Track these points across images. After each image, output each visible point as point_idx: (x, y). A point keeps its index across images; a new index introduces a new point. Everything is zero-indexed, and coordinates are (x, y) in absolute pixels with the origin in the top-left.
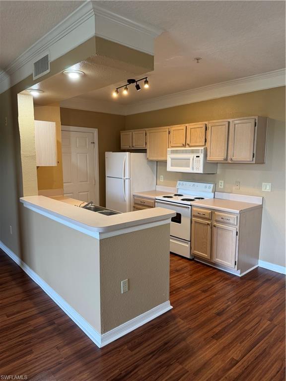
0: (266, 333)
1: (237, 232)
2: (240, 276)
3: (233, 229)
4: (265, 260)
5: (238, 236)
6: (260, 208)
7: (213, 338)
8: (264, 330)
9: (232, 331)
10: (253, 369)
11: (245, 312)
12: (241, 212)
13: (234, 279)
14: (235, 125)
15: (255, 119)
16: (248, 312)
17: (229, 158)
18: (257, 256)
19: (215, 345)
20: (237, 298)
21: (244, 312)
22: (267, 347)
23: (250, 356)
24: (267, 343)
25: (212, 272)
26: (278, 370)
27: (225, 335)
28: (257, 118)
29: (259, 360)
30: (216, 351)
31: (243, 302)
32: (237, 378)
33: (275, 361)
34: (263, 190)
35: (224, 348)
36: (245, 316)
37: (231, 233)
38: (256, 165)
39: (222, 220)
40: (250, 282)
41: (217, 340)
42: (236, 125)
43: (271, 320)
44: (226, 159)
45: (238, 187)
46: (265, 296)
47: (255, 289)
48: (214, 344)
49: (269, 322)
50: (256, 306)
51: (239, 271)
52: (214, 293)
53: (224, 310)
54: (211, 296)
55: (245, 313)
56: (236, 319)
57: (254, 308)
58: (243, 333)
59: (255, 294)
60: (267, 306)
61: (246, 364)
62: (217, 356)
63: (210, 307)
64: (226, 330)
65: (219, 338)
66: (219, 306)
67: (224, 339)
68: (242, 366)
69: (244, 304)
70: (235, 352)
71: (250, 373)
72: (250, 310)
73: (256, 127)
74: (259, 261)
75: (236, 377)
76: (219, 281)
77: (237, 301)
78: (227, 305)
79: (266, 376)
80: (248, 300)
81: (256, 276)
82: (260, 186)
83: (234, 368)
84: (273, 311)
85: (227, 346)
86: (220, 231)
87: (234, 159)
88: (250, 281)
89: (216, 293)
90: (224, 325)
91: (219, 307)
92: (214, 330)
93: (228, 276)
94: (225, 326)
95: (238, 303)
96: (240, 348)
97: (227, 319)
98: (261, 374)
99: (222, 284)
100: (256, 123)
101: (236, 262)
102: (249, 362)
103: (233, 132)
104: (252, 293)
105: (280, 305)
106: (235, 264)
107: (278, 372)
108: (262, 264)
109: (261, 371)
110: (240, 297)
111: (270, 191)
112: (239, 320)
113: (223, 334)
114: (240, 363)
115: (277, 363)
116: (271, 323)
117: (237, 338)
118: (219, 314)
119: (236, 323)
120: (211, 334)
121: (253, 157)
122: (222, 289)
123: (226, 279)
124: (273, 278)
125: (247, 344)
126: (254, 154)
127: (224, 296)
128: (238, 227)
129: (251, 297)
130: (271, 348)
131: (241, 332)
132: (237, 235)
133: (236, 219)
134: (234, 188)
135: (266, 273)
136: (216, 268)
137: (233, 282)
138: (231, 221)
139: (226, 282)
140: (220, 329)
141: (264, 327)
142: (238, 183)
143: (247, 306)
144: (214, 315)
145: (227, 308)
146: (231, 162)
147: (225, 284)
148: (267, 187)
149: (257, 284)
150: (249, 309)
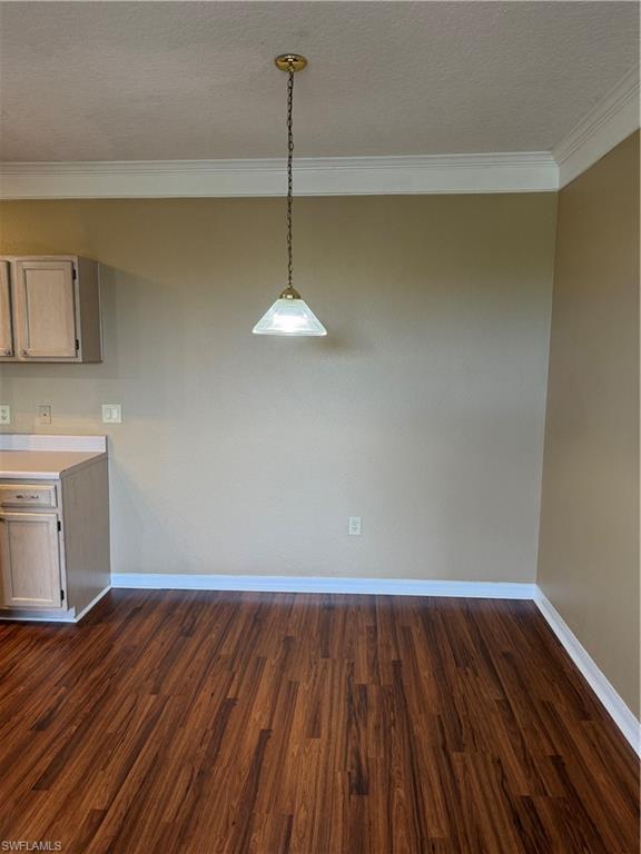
0: (152, 721)
1: (59, 523)
2: (75, 621)
3: (50, 518)
4: (124, 570)
5: (61, 533)
6: (102, 459)
7: (38, 789)
8: (147, 716)
9: (81, 751)
10: (140, 810)
11: (102, 695)
12: (65, 475)
13: (62, 632)
14: (25, 271)
15: (73, 264)
16: (108, 694)
17: (18, 351)
18: (106, 568)
19: (47, 803)
20: (77, 672)
21: (99, 696)
22: (160, 750)
23: (129, 787)
24: (157, 742)
25: (7, 632)
26: (186, 784)
27: (66, 768)
28: (76, 261)
29: (148, 786)
30: (50, 815)
31: (92, 676)
32: (111, 848)
33: (180, 769)
34: (105, 421)
35: (69, 797)
36: (104, 705)
37: (45, 528)
38: (84, 366)
39: (19, 501)
40: (101, 628)
41: (47, 789)
42: (27, 272)
43: (156, 691)
44: (12, 353)
45: (47, 419)
46: (135, 647)
47: (114, 638)
48: (43, 802)
49: (154, 697)
50: (123, 674)
51: (73, 610)
52: (20, 682)
53: (52, 711)
54: (14, 692)
55: (102, 698)
56: (83, 721)
57: (119, 680)
58: (104, 744)
59: (117, 649)
60: (144, 663)
61: (123, 808)
62: (57, 824)
63: (17, 718)
64: (65, 756)
65: (53, 781)
66: (37, 707)
67: (66, 777)
68: (117, 816)
69: (95, 679)
70: (96, 795)
71: (135, 822)
72: (112, 687)
73: (77, 280)
74: (112, 575)
75: (107, 847)
76: (29, 648)
77: (78, 680)
78: (56, 697)
79: (168, 809)
80: (104, 667)
81: (110, 610)
82: (98, 413)
83: (101, 828)
84: (157, 671)
85: (74, 790)
86: (15, 530)
87: (32, 352)
88: (99, 626)
89: (25, 678)
90: (57, 747)
91: (39, 709)
92: (36, 769)
93: (47, 629)
94: (59, 748)
95: (83, 683)
96: (105, 780)
97: (63, 730)
98: (157, 810)
99: (35, 655)
100: (74, 272)
101: (62, 592)
102: (128, 798)
103: (22, 288)
104: (110, 648)
105: (167, 654)
106: (62, 598)
107: (188, 789)
108: (119, 580)
109: (156, 806)
110: (83, 669)
111: (120, 421)
112: (89, 720)
113: (59, 768)
114: (110, 813)
115: (182, 773)
116: (158, 698)
117: (92, 761)
118: (41, 726)
119: (87, 729)
120: (29, 782)
121: (77, 348)
122: (38, 665)
123: (45, 639)
124: (144, 604)
125: (117, 763)
126: (77, 341)
127: (46, 677)
128: (59, 511)
129: (108, 660)
130: (167, 747)
131: (101, 743)
132: (59, 529)
133: (53, 493)
134: (38, 421)
135: (129, 597)
136: (14, 622)
137: (61, 640)
138: (43, 500)
139: (45, 646)
140: (50, 759)
141: (146, 710)
142: (46, 410)
143: (102, 682)
144: (29, 733)
145: (57, 706)
146: (23, 359)
147: (42, 653)
148: (113, 414)
149: (115, 626)
150: (109, 686)
